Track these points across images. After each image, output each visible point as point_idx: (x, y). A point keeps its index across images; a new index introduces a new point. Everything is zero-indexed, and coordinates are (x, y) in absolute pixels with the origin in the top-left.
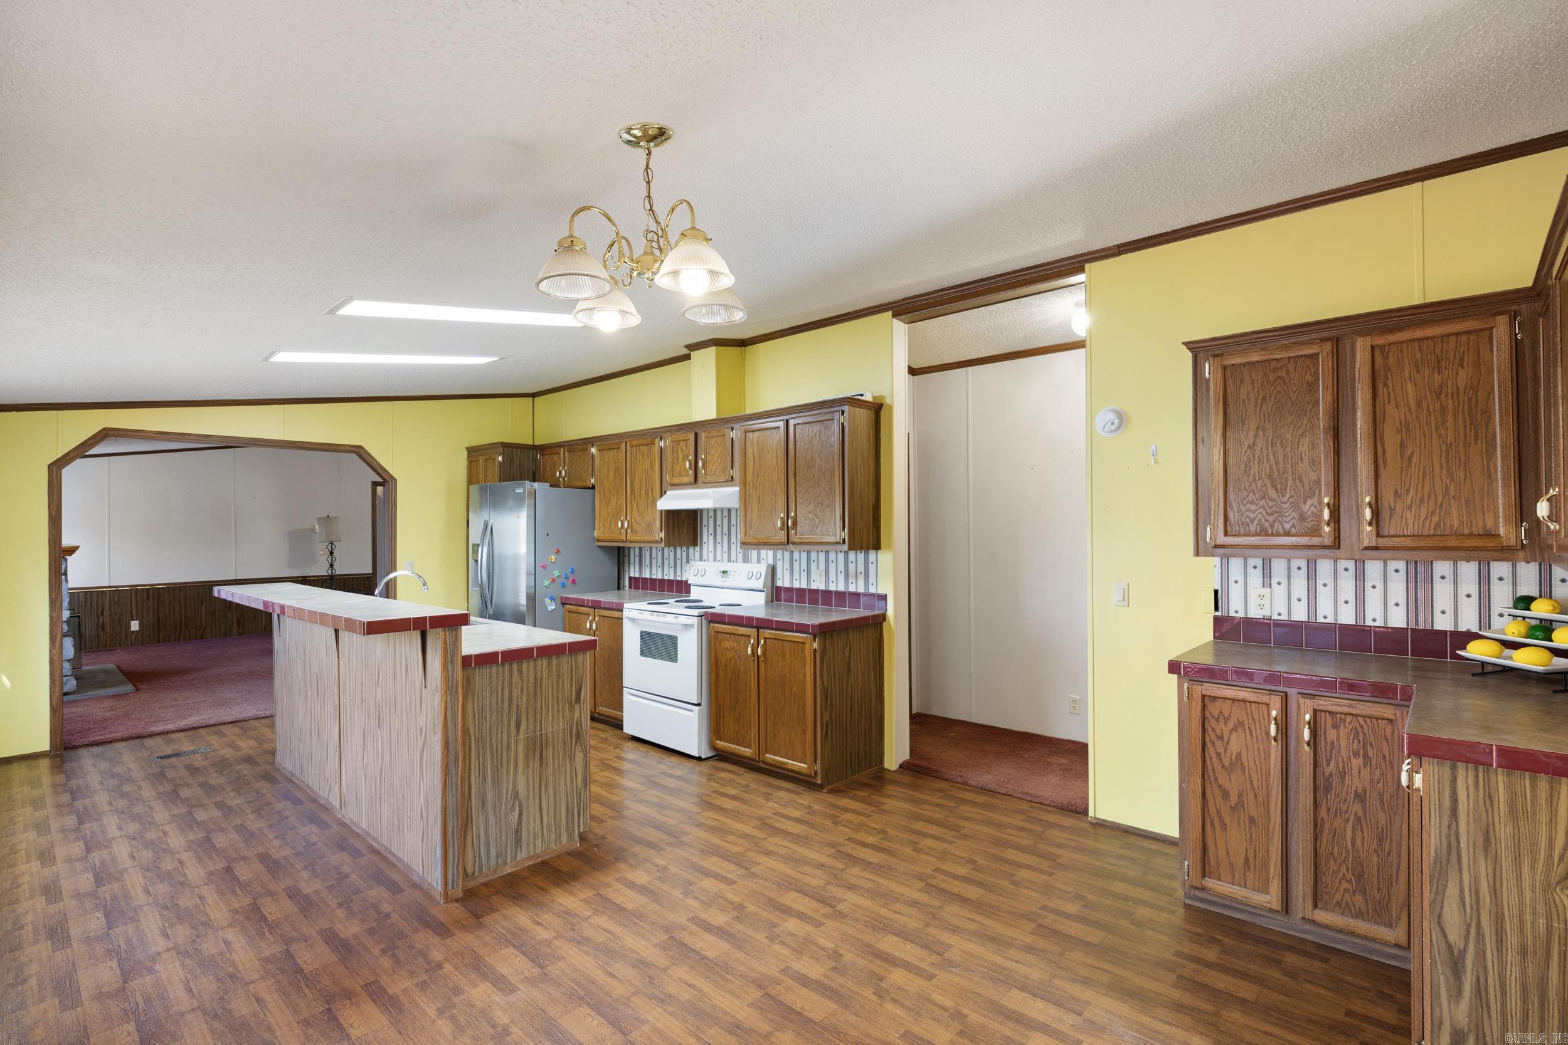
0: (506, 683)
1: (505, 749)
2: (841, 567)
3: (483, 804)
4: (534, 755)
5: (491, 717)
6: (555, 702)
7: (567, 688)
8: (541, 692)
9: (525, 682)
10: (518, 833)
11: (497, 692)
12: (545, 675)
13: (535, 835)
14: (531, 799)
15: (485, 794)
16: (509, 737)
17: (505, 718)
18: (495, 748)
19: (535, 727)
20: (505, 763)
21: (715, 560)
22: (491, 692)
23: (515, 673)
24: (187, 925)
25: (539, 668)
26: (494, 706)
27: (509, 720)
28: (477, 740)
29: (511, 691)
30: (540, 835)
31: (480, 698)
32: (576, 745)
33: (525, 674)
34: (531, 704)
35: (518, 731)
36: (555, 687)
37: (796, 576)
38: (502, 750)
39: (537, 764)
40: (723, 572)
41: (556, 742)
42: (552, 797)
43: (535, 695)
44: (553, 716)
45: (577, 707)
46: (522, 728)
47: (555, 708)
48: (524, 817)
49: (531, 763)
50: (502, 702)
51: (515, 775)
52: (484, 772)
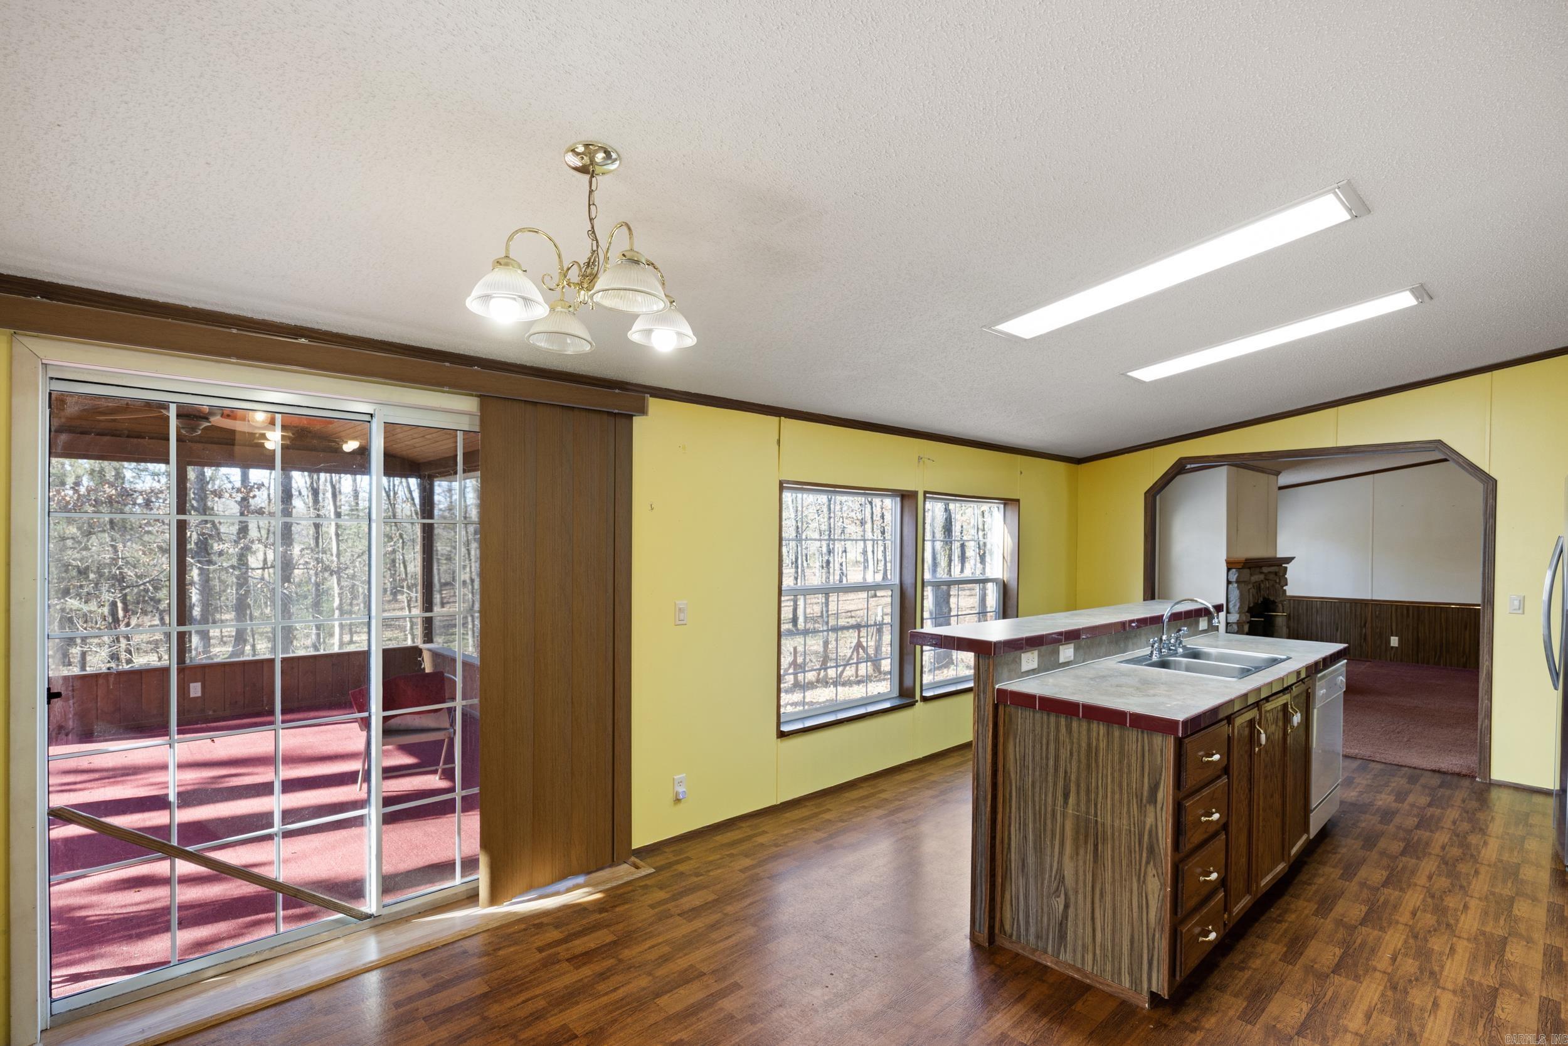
0: (1052, 737)
1: (1049, 816)
3: (1023, 865)
4: (1086, 843)
5: (1034, 770)
6: (1117, 789)
7: (1135, 776)
8: (1097, 766)
9: (1075, 745)
10: (1062, 925)
11: (1041, 743)
12: (1103, 745)
13: (1084, 946)
14: (1080, 897)
15: (1025, 855)
16: (1054, 805)
17: (1050, 779)
18: (1037, 808)
19: (1088, 808)
20: (1049, 833)
22: (1034, 742)
23: (1063, 730)
25: (1095, 734)
26: (1038, 758)
27: (1055, 784)
28: (1019, 789)
29: (1057, 750)
30: (1090, 948)
31: (1022, 744)
32: (1148, 863)
33: (1075, 735)
34: (1083, 775)
35: (1066, 802)
36: (1117, 768)
38: (1045, 814)
39: (1090, 857)
41: (1117, 843)
42: (1109, 912)
43: (1089, 766)
44: (1113, 805)
45: (1150, 809)
46: (1072, 800)
47: (1117, 796)
48: (1071, 911)
49: (1082, 852)
50: (1047, 759)
51: (1061, 853)
52: (1025, 830)
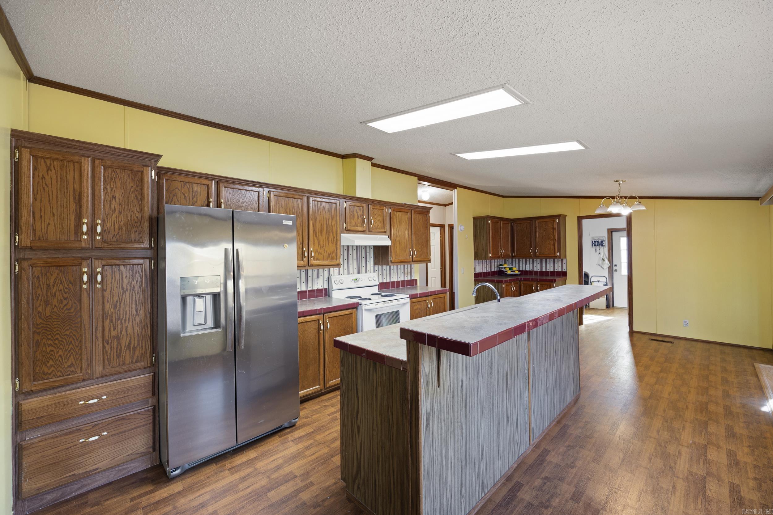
2: (403, 271)
21: (349, 273)
24: (668, 451)
37: (385, 277)
40: (354, 279)
